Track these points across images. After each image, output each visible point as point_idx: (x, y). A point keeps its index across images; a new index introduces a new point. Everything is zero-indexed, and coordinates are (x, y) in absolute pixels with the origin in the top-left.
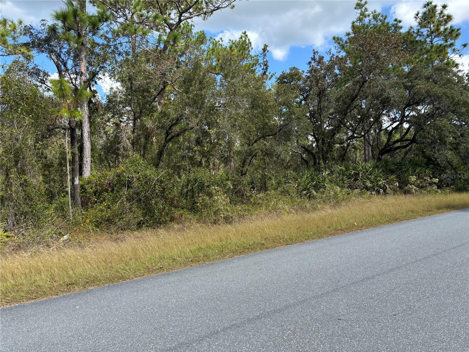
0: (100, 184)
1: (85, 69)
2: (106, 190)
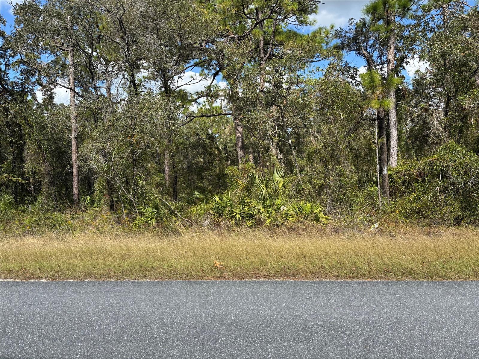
0: (409, 173)
1: (393, 55)
2: (417, 181)
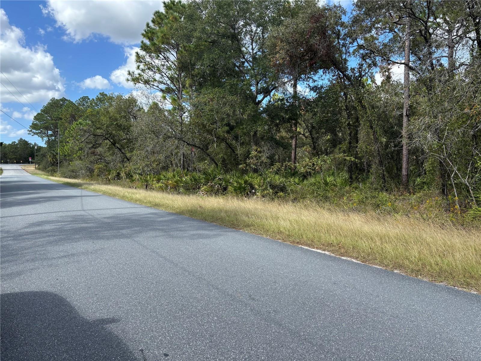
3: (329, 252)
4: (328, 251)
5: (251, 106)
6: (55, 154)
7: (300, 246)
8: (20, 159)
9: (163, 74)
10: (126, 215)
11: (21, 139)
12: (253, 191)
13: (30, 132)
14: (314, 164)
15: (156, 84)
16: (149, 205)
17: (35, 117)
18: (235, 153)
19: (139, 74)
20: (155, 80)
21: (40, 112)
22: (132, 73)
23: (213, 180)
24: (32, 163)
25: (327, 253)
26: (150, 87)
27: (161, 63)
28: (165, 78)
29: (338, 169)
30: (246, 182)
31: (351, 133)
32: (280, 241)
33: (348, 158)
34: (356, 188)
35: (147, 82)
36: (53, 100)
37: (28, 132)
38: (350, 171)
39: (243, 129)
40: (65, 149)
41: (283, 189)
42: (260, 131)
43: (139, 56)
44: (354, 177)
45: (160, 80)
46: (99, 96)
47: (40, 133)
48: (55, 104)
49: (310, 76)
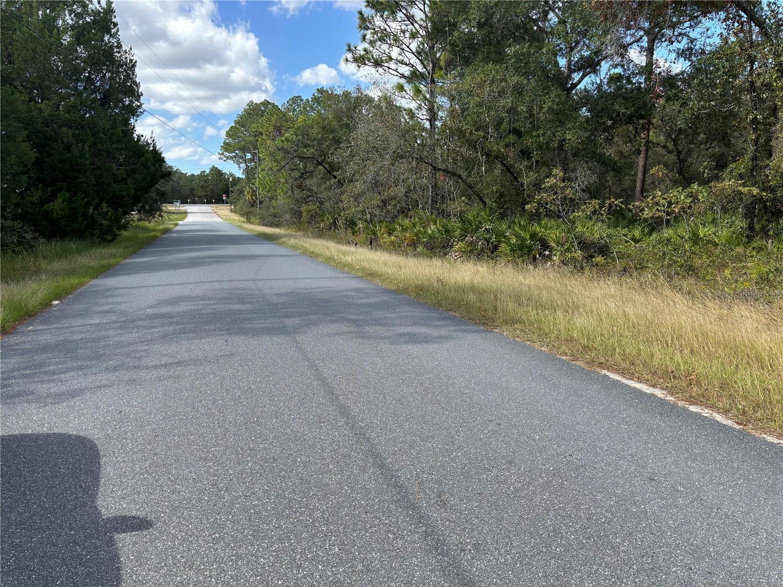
3: (665, 392)
4: (662, 389)
5: (554, 92)
6: (255, 189)
7: (604, 372)
8: (212, 198)
9: (404, 46)
10: (314, 290)
11: (214, 167)
12: (547, 253)
13: (222, 156)
14: (670, 203)
15: (392, 65)
16: (360, 274)
17: (227, 132)
18: (518, 182)
19: (365, 50)
20: (391, 59)
21: (233, 125)
22: (354, 49)
23: (476, 232)
24: (227, 203)
25: (659, 393)
26: (384, 71)
27: (399, 28)
28: (407, 54)
29: (725, 210)
30: (533, 236)
31: (758, 139)
32: (564, 358)
33: (745, 190)
34: (760, 250)
35: (378, 64)
36: (251, 104)
37: (219, 156)
38: (749, 214)
39: (538, 136)
40: (267, 181)
41: (604, 250)
42: (569, 139)
43: (365, 18)
44: (757, 227)
45: (400, 58)
46: (316, 94)
47: (235, 157)
48: (254, 112)
49: (683, 31)
